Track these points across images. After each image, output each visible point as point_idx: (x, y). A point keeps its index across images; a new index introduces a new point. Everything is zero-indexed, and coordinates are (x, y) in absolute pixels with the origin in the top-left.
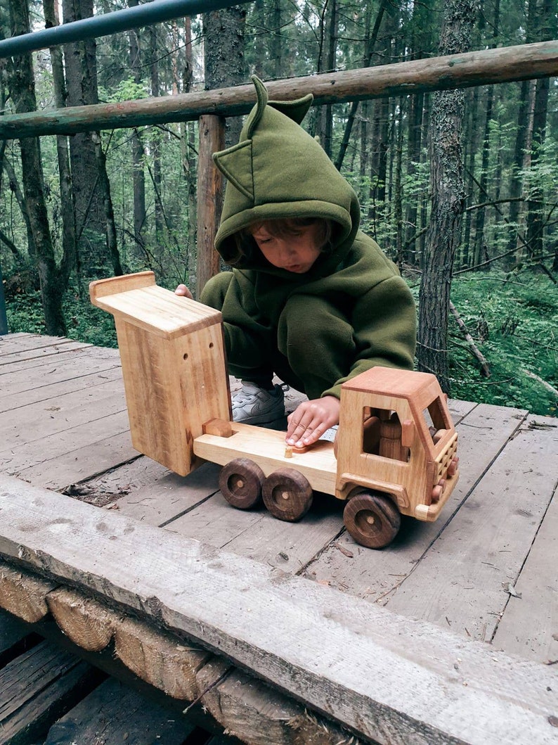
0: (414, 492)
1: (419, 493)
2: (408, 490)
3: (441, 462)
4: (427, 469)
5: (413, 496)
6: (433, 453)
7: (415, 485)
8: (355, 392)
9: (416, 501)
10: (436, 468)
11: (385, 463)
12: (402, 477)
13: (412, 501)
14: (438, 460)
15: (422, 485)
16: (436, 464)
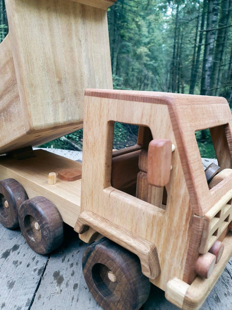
0: (168, 257)
1: (175, 259)
2: (159, 251)
3: (218, 215)
4: (191, 226)
5: (167, 262)
6: (203, 202)
7: (171, 247)
8: (98, 99)
9: (169, 271)
10: (206, 227)
11: (131, 206)
12: (152, 230)
13: (165, 270)
14: (210, 213)
15: (180, 249)
16: (207, 220)
